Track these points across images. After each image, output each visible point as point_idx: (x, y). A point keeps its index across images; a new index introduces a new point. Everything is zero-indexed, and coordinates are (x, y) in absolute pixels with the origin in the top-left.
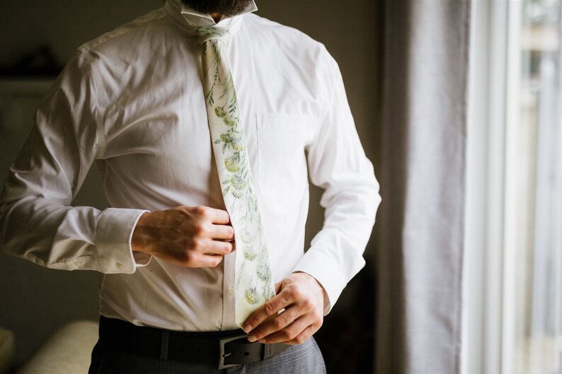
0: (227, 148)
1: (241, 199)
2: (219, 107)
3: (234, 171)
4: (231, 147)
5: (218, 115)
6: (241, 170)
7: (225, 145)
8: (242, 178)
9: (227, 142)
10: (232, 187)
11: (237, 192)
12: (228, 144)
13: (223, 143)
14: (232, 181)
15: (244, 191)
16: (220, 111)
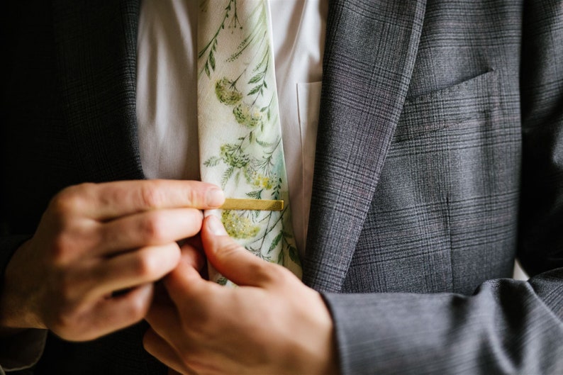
0: (232, 180)
2: (225, 81)
3: (245, 236)
5: (222, 99)
6: (261, 233)
7: (229, 173)
9: (234, 164)
12: (236, 171)
13: (224, 167)
16: (228, 91)
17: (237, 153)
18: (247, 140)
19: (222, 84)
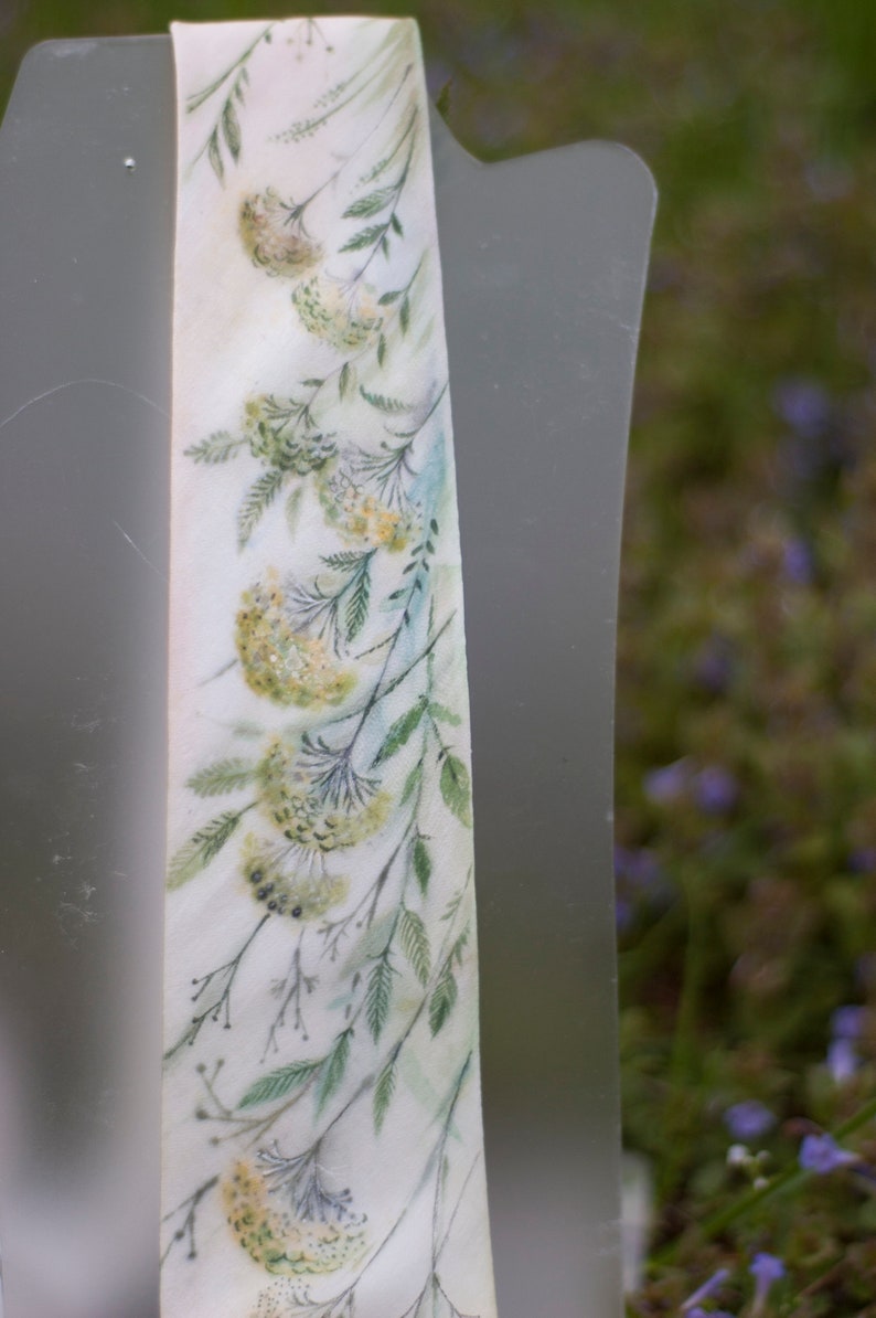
0: (275, 513)
1: (313, 924)
2: (270, 197)
3: (304, 697)
4: (311, 508)
5: (258, 255)
6: (357, 696)
7: (266, 489)
8: (360, 760)
9: (284, 462)
10: (257, 828)
11: (294, 868)
12: (291, 483)
13: (252, 468)
14: (267, 773)
15: (358, 867)
16: (277, 229)
17: (294, 428)
18: (331, 388)
19: (259, 209)
